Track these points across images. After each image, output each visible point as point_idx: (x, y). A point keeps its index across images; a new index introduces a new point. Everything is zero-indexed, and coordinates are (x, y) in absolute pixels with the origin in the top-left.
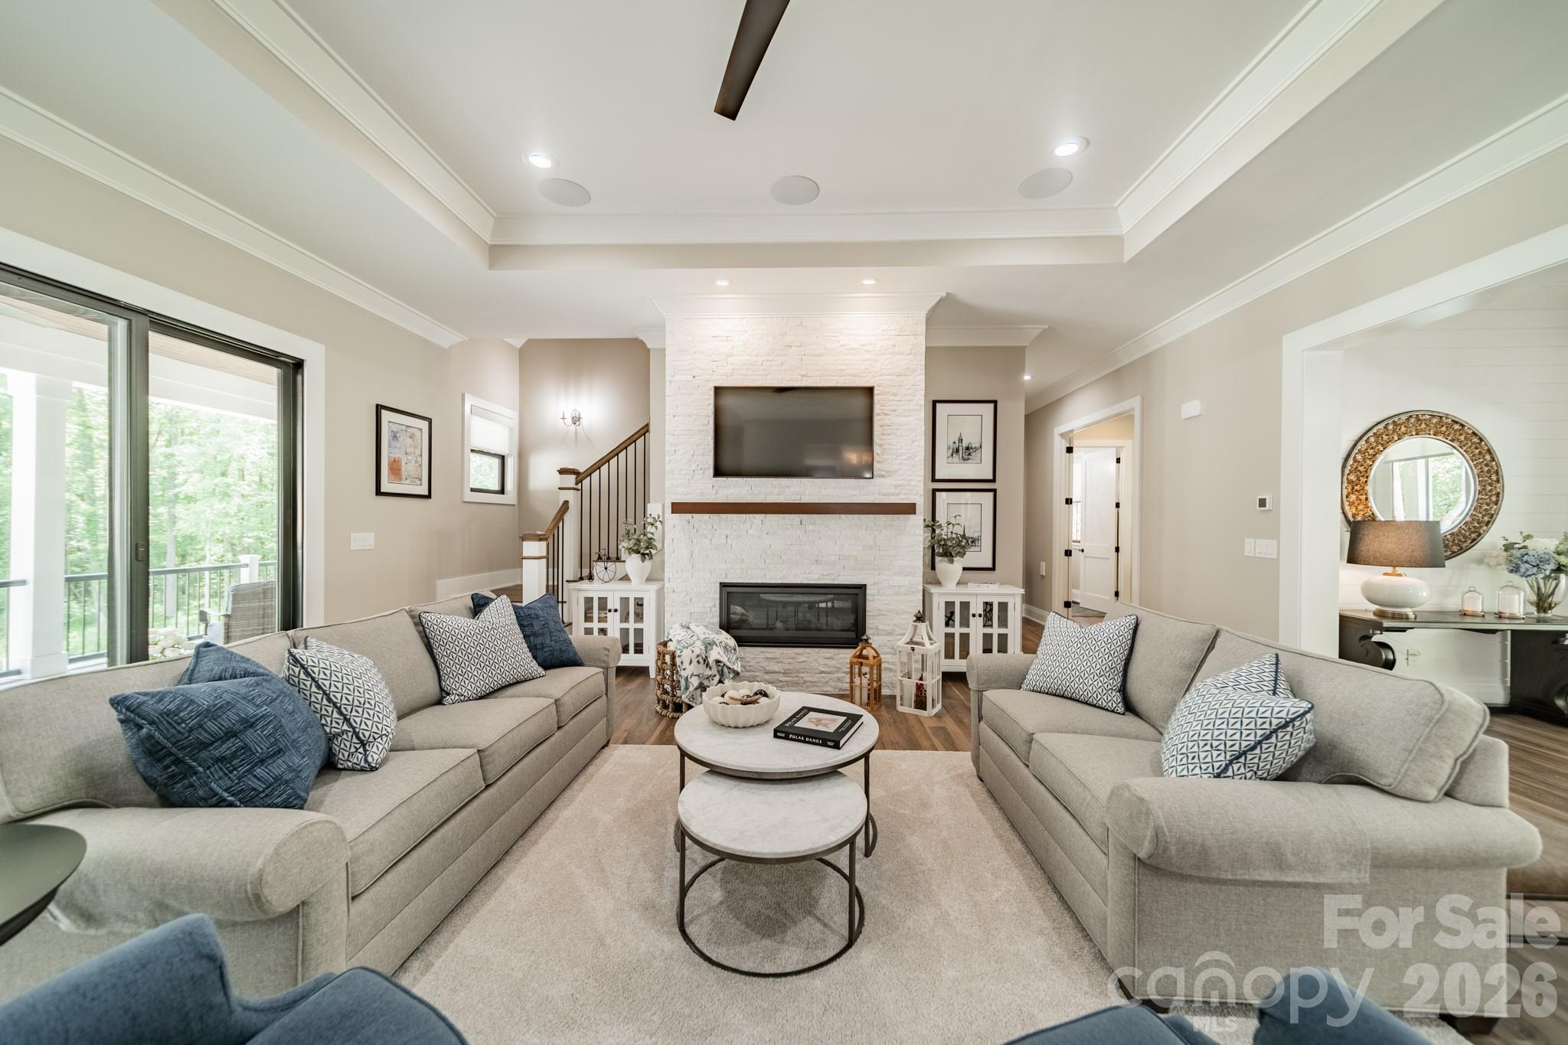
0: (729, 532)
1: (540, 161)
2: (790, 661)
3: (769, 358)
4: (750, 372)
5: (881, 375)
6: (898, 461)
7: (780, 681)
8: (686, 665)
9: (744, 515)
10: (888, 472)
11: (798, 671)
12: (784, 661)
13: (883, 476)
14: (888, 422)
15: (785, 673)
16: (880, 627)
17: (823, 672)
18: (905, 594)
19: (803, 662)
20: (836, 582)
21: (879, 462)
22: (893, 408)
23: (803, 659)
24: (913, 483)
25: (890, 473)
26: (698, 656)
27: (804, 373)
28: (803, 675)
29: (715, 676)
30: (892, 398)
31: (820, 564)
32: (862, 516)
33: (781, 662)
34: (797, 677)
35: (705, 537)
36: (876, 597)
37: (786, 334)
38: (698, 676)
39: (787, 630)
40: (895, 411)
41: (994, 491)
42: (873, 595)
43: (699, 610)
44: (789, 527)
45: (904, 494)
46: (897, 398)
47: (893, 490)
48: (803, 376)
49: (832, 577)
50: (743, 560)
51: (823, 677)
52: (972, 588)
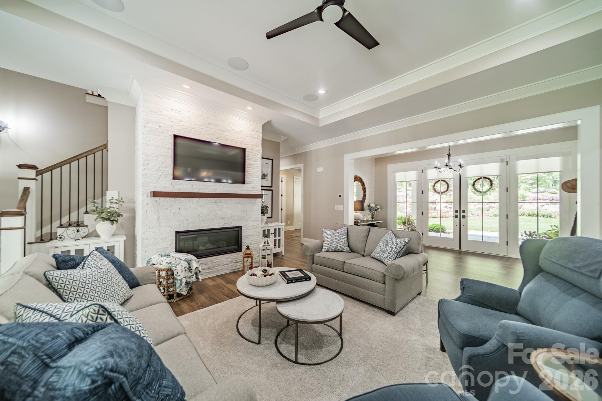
0: (180, 206)
2: (211, 263)
3: (201, 127)
4: (192, 131)
5: (247, 144)
6: (253, 178)
7: (207, 273)
8: (180, 273)
9: (188, 199)
10: (249, 182)
11: (214, 267)
12: (208, 263)
14: (250, 163)
15: (209, 269)
16: (247, 242)
17: (225, 264)
18: (255, 228)
19: (217, 262)
20: (230, 226)
21: (248, 178)
22: (252, 158)
23: (217, 260)
24: (258, 187)
25: (250, 183)
26: (185, 268)
27: (217, 137)
28: (217, 268)
29: (193, 275)
30: (251, 154)
31: (224, 219)
32: (240, 199)
34: (214, 269)
35: (167, 209)
36: (245, 231)
38: (185, 277)
41: (272, 190)
43: (164, 247)
44: (211, 204)
45: (255, 191)
46: (253, 154)
47: (251, 189)
49: (229, 224)
50: (188, 220)
51: (225, 267)
52: (270, 224)
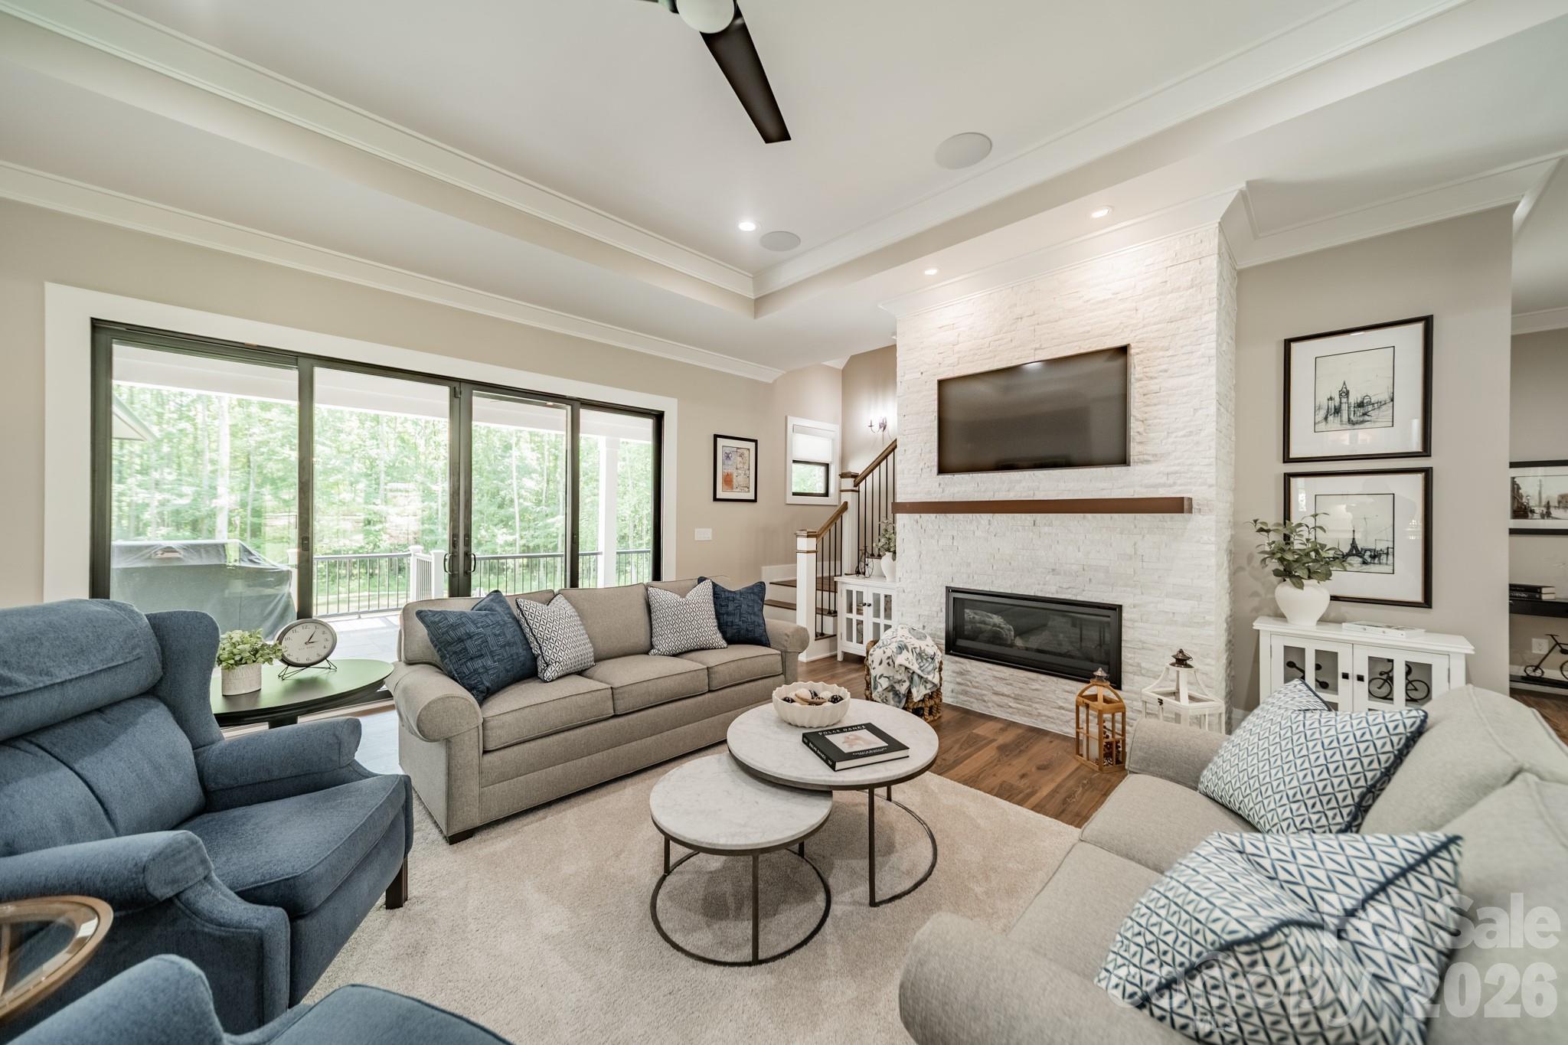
0: (955, 533)
1: (747, 226)
2: (1021, 685)
3: (996, 337)
4: (976, 357)
5: (1144, 327)
6: (1171, 440)
7: (1010, 707)
8: (876, 664)
9: (970, 515)
10: (1156, 455)
11: (1030, 700)
12: (1015, 684)
13: (1147, 462)
14: (1155, 388)
15: (1016, 698)
16: (1143, 665)
17: (1061, 708)
18: (1184, 625)
19: (1037, 690)
20: (1080, 598)
21: (1140, 443)
22: (1164, 367)
23: (1037, 686)
24: (1196, 469)
25: (1157, 458)
26: (889, 658)
27: (1038, 346)
28: (1037, 706)
29: (905, 681)
30: (1161, 353)
31: (1059, 574)
32: (1115, 516)
33: (1011, 684)
34: (1030, 706)
35: (932, 537)
36: (1136, 624)
37: (1015, 305)
38: (888, 678)
39: (1027, 649)
40: (1166, 371)
41: (1426, 471)
42: (1133, 621)
43: (926, 613)
44: (1020, 528)
45: (1181, 485)
46: (1170, 353)
47: (1164, 480)
48: (1036, 349)
49: (1074, 591)
50: (969, 564)
51: (1062, 715)
52: (1346, 631)
